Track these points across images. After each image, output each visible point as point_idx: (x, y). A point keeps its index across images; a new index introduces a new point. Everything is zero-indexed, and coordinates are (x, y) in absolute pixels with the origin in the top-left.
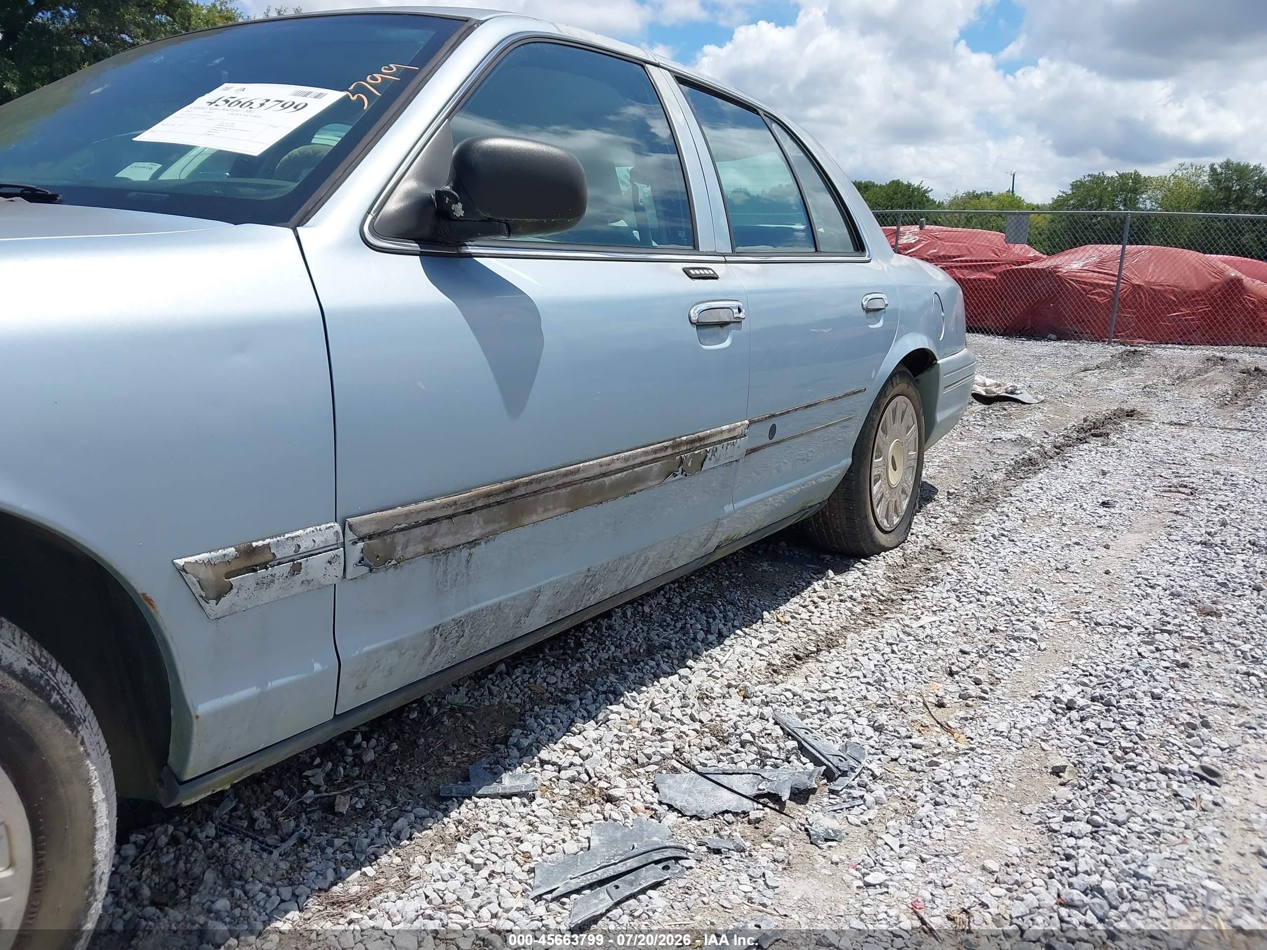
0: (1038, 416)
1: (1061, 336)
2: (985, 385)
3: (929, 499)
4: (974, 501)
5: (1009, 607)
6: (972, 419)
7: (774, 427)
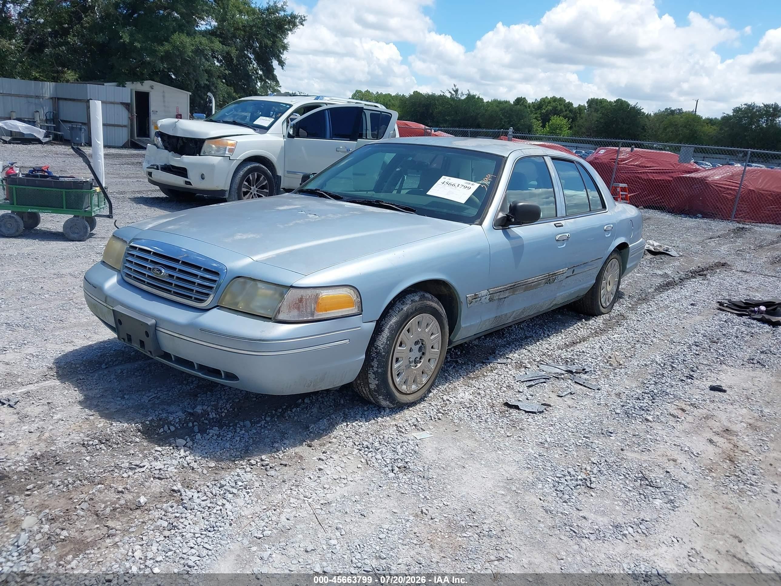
0: (677, 263)
1: (705, 216)
2: (653, 245)
3: (621, 298)
4: (639, 299)
5: (644, 335)
6: (645, 263)
7: (574, 270)
